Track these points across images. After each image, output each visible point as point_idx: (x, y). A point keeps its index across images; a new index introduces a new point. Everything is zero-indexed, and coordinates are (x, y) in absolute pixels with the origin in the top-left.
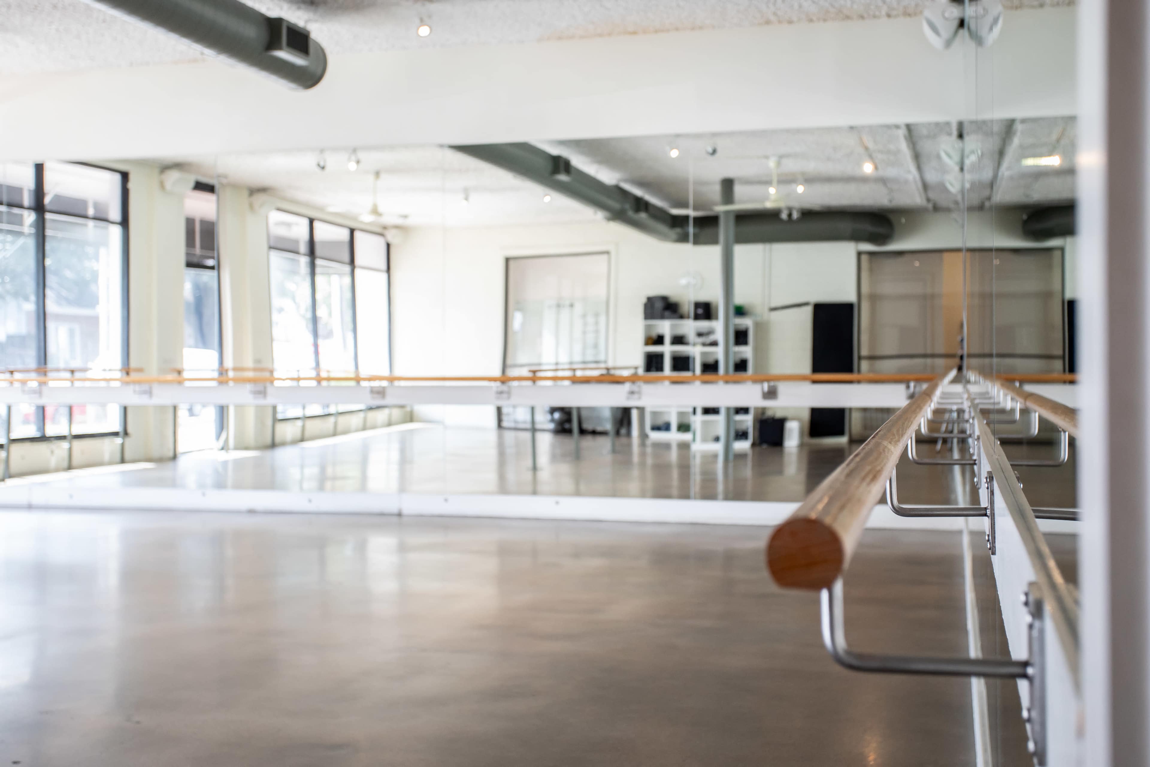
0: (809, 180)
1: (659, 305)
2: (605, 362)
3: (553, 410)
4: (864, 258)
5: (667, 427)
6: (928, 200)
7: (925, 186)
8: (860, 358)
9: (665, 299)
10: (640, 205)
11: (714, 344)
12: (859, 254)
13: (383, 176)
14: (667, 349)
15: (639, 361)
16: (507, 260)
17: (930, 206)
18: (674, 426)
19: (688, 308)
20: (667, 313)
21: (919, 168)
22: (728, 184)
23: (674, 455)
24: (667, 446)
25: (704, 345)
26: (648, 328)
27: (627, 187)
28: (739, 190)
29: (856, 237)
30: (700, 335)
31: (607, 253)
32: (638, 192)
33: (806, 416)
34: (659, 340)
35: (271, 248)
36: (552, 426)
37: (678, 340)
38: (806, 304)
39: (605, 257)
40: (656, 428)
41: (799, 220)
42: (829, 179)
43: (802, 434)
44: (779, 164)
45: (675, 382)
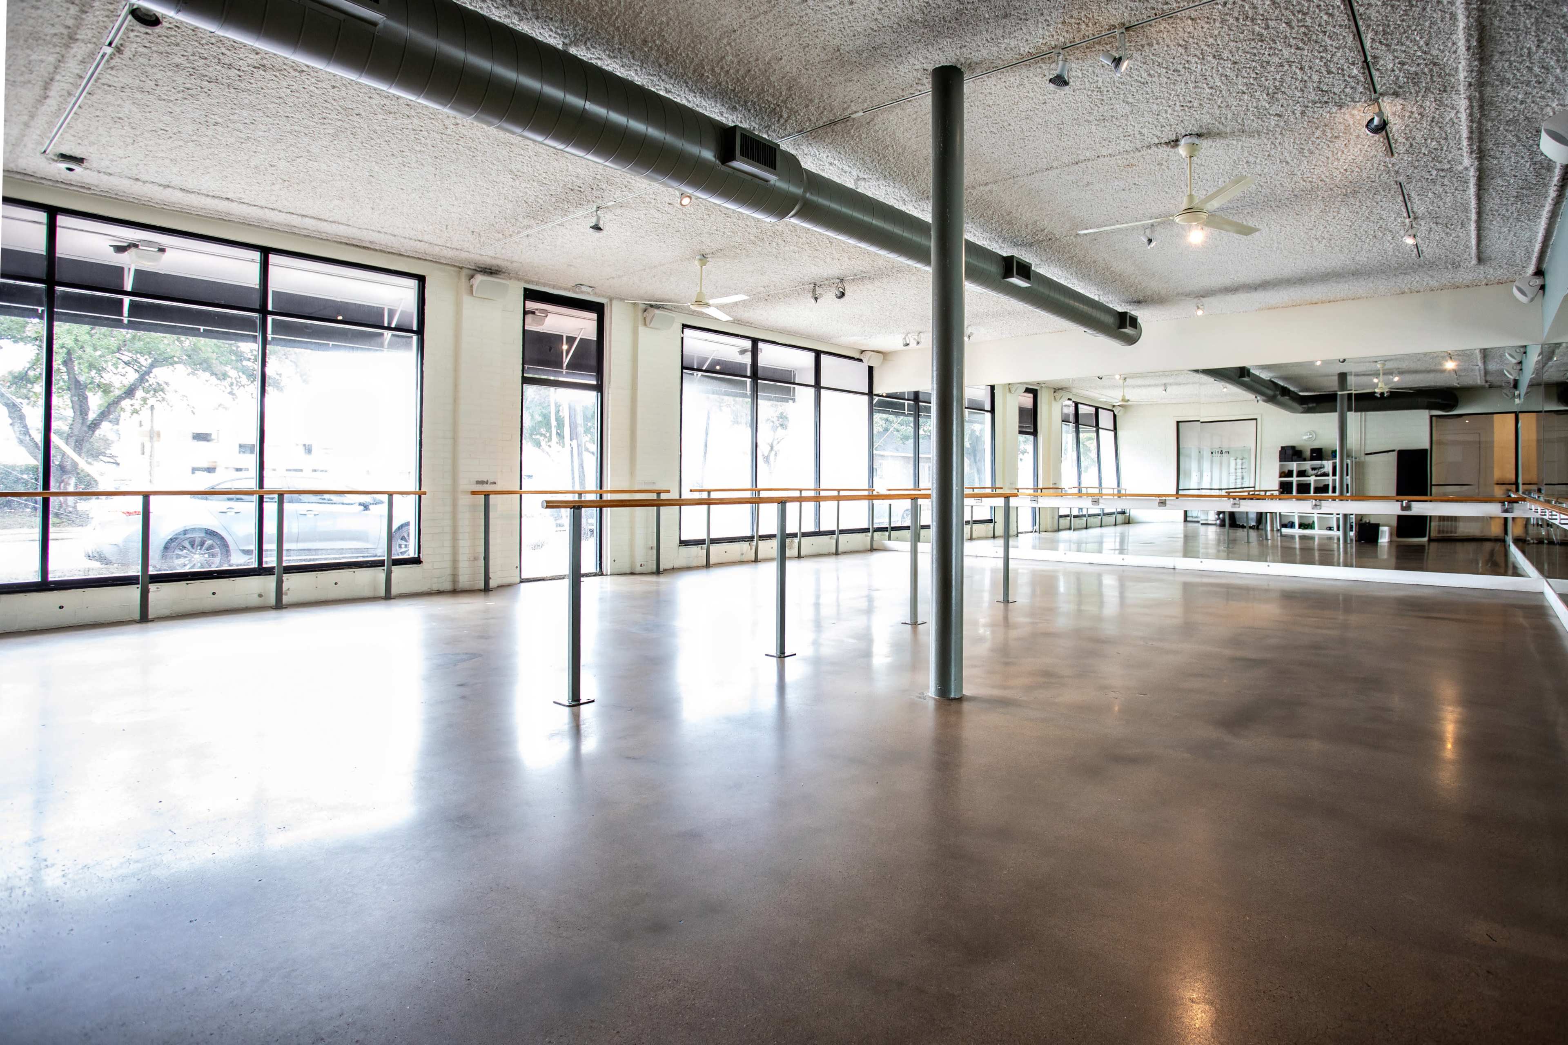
0: (1401, 372)
1: (1290, 452)
2: (1254, 487)
3: (1219, 513)
4: (1434, 418)
5: (1292, 525)
6: (1486, 382)
7: (1486, 373)
8: (1431, 485)
9: (1293, 448)
10: (1285, 391)
11: (1326, 474)
12: (1431, 417)
13: (1127, 380)
14: (1295, 479)
15: (1276, 486)
16: (1178, 423)
17: (1487, 385)
18: (1297, 525)
19: (1308, 454)
20: (1295, 457)
21: (1485, 363)
22: (1343, 377)
23: (1297, 544)
24: (1292, 537)
25: (1317, 476)
26: (1281, 466)
27: (1276, 381)
28: (1351, 380)
29: (1430, 407)
30: (1313, 469)
31: (1256, 419)
32: (1281, 383)
33: (1394, 523)
34: (1290, 474)
35: (1063, 421)
36: (1218, 522)
37: (1301, 473)
38: (1394, 451)
39: (1255, 421)
40: (1284, 526)
41: (1388, 397)
42: (1416, 372)
43: (1391, 535)
44: (1384, 364)
45: (1298, 499)
